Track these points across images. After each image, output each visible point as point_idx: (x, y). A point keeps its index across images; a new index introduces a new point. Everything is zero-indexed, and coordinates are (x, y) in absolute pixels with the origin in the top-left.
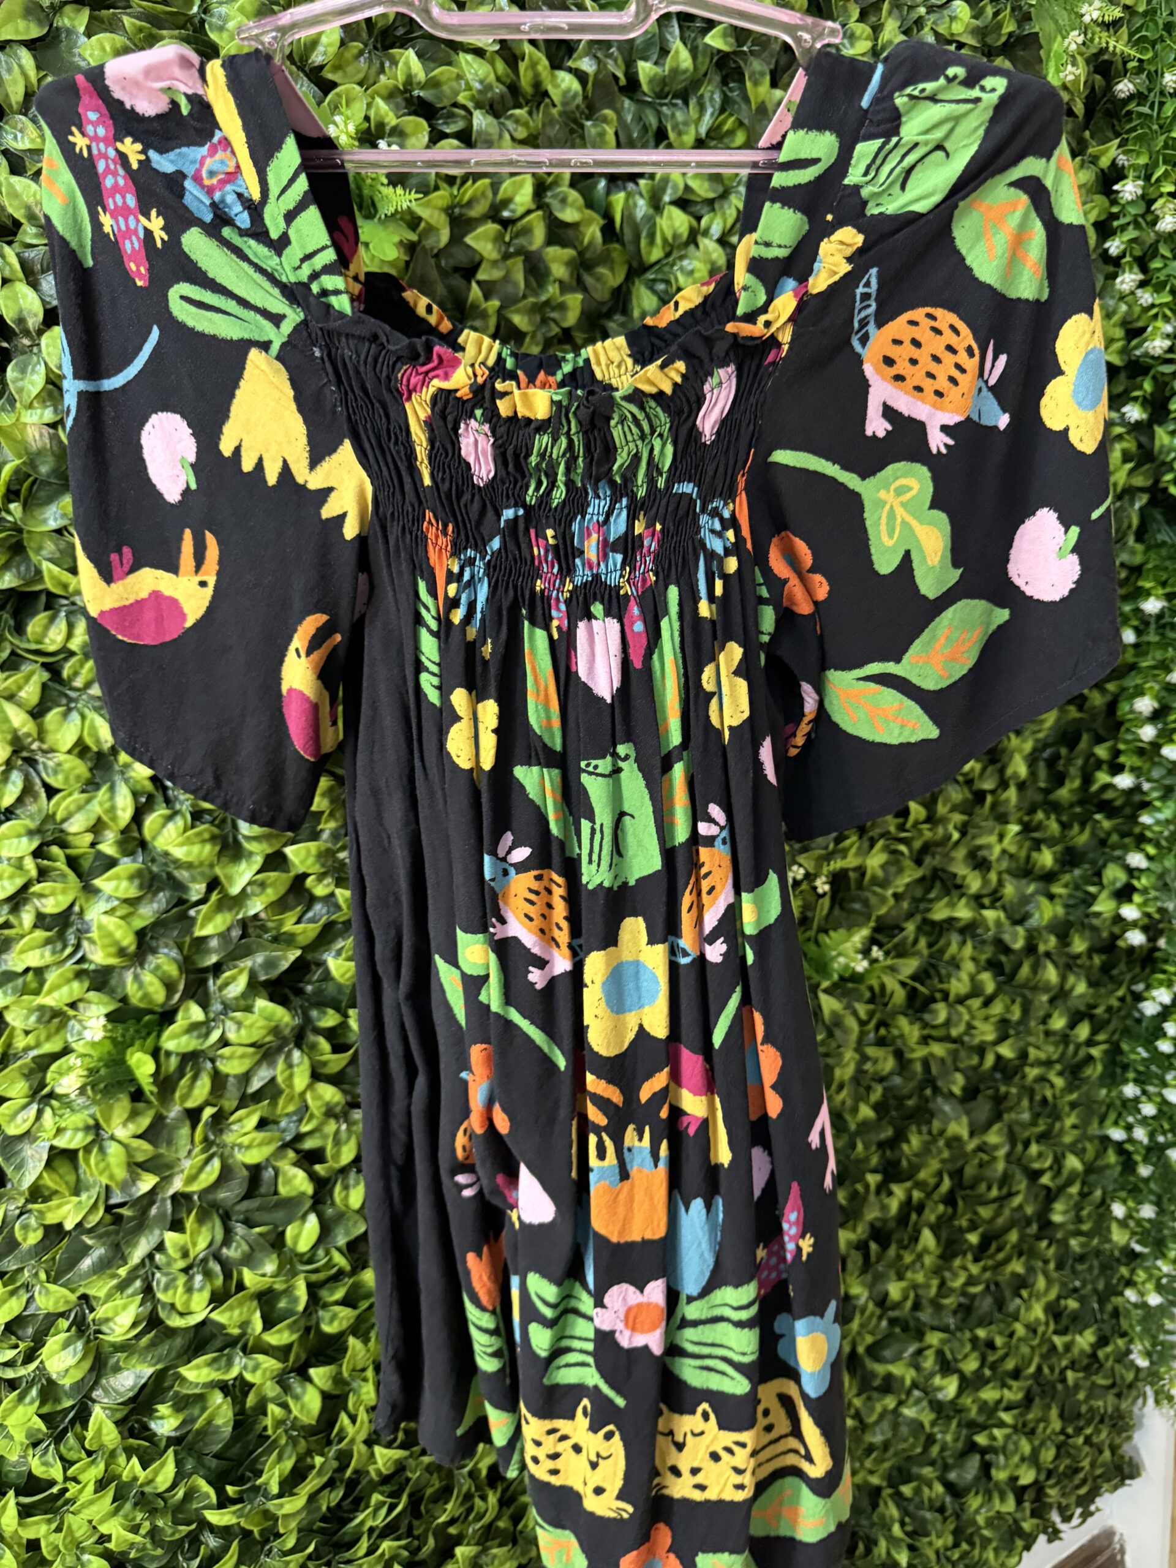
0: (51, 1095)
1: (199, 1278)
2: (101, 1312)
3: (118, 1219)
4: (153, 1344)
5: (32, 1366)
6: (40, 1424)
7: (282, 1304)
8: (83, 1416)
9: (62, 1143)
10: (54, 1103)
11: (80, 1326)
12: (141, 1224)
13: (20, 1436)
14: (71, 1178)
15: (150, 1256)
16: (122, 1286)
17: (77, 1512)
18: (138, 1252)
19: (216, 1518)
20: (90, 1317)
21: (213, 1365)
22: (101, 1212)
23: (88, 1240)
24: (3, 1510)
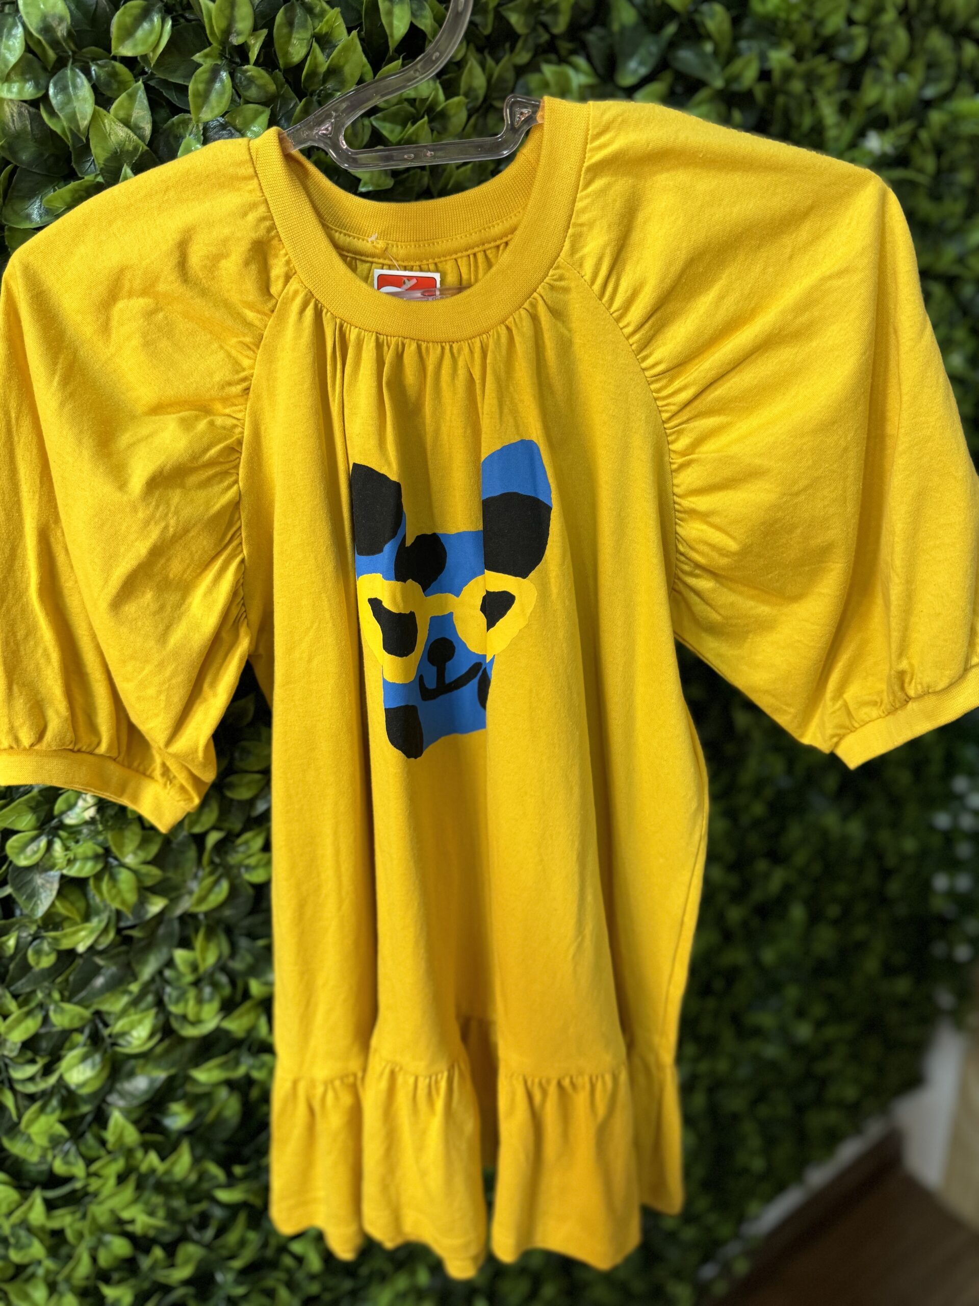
0: (62, 826)
1: (207, 990)
2: (119, 1026)
3: (128, 940)
4: (167, 1051)
5: (52, 1080)
6: (60, 1130)
8: (101, 1119)
9: (73, 872)
10: (62, 833)
11: (96, 1040)
12: (149, 945)
13: (41, 1141)
14: (81, 905)
15: (160, 973)
16: (135, 1002)
17: (101, 1203)
18: (147, 971)
19: (224, 1196)
20: (106, 1032)
21: (223, 1066)
22: (112, 935)
23: (100, 961)
24: (31, 1208)
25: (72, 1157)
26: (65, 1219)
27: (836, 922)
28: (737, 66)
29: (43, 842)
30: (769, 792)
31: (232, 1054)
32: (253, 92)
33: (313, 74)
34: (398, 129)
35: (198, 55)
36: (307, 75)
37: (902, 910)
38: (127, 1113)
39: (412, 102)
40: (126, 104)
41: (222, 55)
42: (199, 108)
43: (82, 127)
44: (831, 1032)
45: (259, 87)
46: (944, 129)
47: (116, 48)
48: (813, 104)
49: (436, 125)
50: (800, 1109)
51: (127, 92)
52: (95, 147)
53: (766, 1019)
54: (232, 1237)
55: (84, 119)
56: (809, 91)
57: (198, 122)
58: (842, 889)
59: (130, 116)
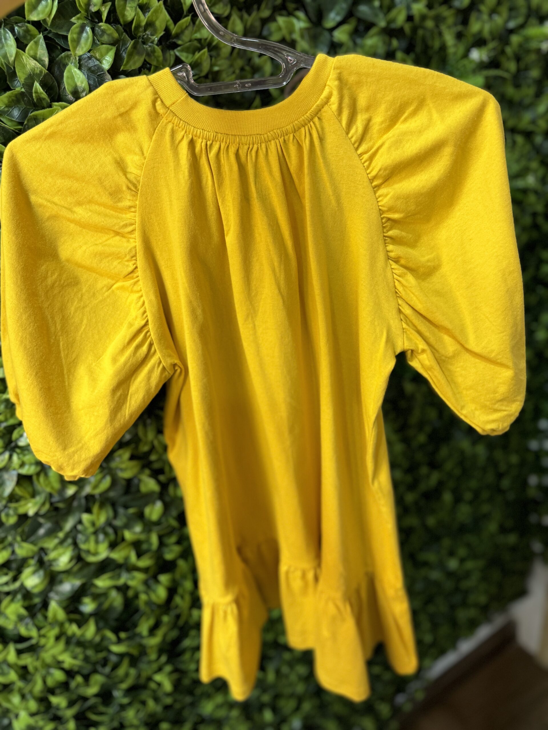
0: (17, 446)
1: (101, 537)
2: (52, 555)
3: (56, 509)
4: (81, 569)
5: (17, 584)
6: (23, 612)
7: (145, 547)
8: (45, 605)
9: (24, 471)
10: (18, 450)
11: (41, 563)
12: (69, 511)
13: (13, 617)
14: (30, 489)
15: (75, 527)
16: (62, 542)
17: (46, 651)
18: (69, 525)
19: (116, 649)
20: (46, 558)
21: (112, 578)
22: (47, 507)
23: (41, 520)
24: (8, 653)
25: (31, 626)
26: (27, 660)
27: (471, 503)
28: (393, 13)
29: (7, 455)
30: (428, 429)
31: (117, 571)
32: (105, 38)
33: (138, 26)
34: (190, 56)
35: (74, 18)
36: (135, 27)
37: (511, 496)
38: (60, 603)
39: (199, 40)
40: (34, 47)
41: (86, 18)
42: (75, 48)
43: (10, 62)
44: (470, 565)
45: (109, 35)
46: (520, 46)
47: (28, 16)
48: (440, 34)
49: (214, 53)
50: (453, 608)
51: (34, 40)
52: (19, 72)
53: (431, 557)
54: (121, 671)
55: (11, 56)
56: (437, 26)
57: (75, 55)
58: (473, 484)
59: (36, 54)
